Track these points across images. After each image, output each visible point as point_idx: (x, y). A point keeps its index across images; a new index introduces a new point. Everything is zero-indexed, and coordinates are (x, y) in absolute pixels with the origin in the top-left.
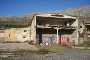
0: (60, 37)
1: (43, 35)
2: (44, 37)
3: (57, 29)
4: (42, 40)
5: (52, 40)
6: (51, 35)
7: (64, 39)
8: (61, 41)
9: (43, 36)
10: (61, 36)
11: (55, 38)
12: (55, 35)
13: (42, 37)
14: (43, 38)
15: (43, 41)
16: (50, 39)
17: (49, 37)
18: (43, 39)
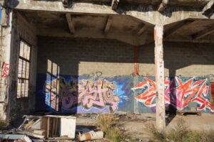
0: (172, 77)
1: (84, 67)
2: (87, 77)
3: (158, 21)
4: (75, 94)
5: (128, 92)
6: (125, 69)
7: (192, 87)
8: (179, 98)
9: (80, 74)
10: (178, 72)
11: (148, 84)
12: (144, 68)
13: (76, 77)
14: (84, 81)
15: (80, 96)
16: (118, 90)
17: (111, 75)
18: (80, 88)
